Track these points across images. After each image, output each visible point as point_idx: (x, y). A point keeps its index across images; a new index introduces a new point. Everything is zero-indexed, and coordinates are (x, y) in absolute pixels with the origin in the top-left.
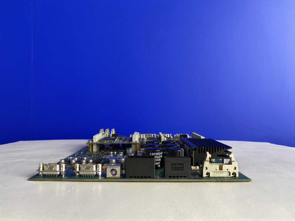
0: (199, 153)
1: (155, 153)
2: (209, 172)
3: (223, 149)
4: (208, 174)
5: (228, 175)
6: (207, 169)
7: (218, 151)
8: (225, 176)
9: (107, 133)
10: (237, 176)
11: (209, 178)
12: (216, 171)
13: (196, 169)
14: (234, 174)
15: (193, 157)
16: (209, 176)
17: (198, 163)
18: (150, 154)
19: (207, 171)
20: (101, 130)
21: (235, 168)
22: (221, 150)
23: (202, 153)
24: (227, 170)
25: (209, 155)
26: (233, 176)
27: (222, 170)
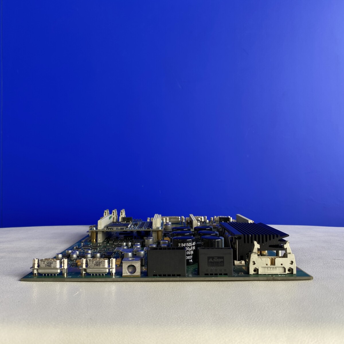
0: (245, 242)
1: (186, 244)
2: (258, 268)
3: (277, 237)
4: (256, 270)
5: (283, 271)
6: (254, 264)
7: (270, 240)
8: (279, 273)
9: (114, 216)
10: (294, 273)
11: (258, 276)
12: (266, 266)
13: (241, 264)
14: (291, 270)
15: (236, 249)
16: (258, 274)
17: (243, 256)
18: (179, 244)
19: (255, 266)
20: (105, 211)
21: (292, 263)
22: (274, 238)
23: (248, 242)
24: (282, 264)
25: (257, 246)
26: (288, 272)
27: (275, 265)
